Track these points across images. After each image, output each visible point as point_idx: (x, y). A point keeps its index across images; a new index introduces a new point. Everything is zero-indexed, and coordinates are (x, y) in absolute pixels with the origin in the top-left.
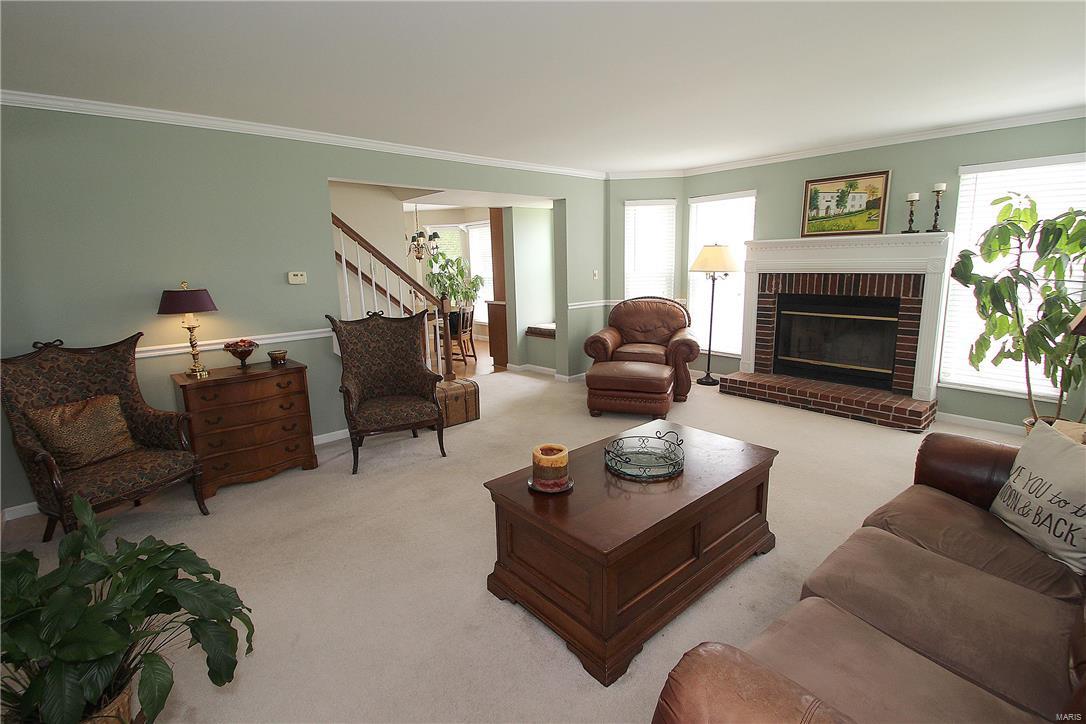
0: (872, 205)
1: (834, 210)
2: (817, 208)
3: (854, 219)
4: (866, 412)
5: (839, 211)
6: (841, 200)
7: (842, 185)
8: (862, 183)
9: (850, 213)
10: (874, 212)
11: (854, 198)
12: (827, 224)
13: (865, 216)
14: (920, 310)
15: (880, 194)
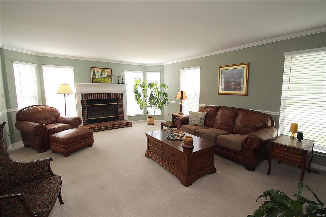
0: (109, 76)
1: (100, 76)
2: (95, 75)
3: (105, 79)
4: (122, 126)
5: (101, 77)
6: (101, 74)
7: (101, 70)
8: (106, 70)
9: (104, 78)
10: (109, 78)
11: (104, 74)
12: (99, 80)
13: (108, 79)
14: (123, 101)
15: (110, 74)
